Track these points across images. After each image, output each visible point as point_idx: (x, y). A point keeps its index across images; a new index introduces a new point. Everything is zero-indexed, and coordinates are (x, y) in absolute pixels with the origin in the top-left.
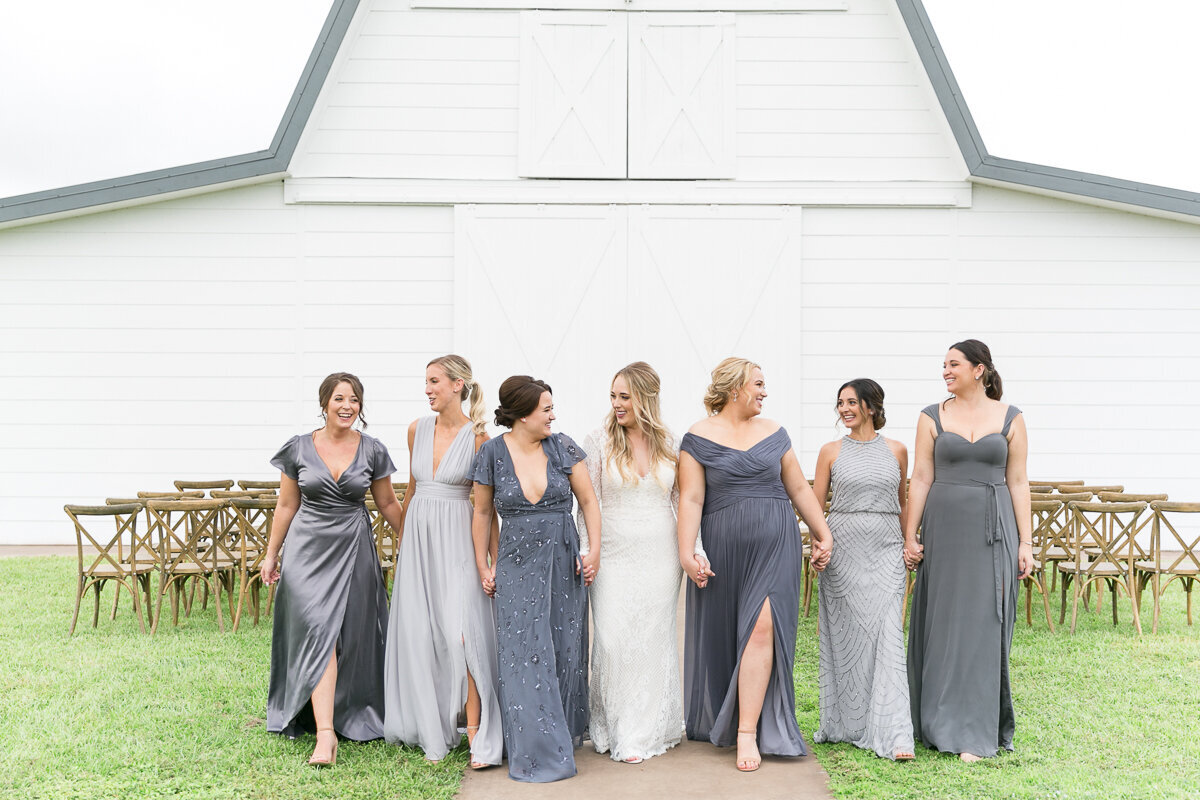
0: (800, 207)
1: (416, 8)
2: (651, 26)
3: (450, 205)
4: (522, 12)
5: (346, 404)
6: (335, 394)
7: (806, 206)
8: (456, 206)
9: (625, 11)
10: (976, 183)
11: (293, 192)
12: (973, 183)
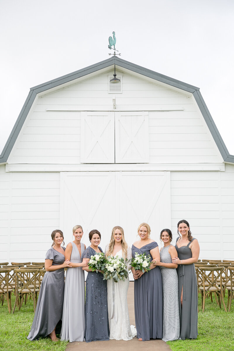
0: (170, 172)
1: (48, 111)
2: (122, 116)
3: (59, 172)
4: (81, 112)
5: (59, 238)
6: (56, 236)
7: (171, 171)
8: (61, 172)
9: (114, 111)
10: (226, 164)
11: (8, 169)
12: (225, 164)
